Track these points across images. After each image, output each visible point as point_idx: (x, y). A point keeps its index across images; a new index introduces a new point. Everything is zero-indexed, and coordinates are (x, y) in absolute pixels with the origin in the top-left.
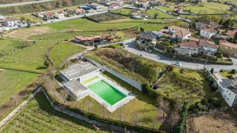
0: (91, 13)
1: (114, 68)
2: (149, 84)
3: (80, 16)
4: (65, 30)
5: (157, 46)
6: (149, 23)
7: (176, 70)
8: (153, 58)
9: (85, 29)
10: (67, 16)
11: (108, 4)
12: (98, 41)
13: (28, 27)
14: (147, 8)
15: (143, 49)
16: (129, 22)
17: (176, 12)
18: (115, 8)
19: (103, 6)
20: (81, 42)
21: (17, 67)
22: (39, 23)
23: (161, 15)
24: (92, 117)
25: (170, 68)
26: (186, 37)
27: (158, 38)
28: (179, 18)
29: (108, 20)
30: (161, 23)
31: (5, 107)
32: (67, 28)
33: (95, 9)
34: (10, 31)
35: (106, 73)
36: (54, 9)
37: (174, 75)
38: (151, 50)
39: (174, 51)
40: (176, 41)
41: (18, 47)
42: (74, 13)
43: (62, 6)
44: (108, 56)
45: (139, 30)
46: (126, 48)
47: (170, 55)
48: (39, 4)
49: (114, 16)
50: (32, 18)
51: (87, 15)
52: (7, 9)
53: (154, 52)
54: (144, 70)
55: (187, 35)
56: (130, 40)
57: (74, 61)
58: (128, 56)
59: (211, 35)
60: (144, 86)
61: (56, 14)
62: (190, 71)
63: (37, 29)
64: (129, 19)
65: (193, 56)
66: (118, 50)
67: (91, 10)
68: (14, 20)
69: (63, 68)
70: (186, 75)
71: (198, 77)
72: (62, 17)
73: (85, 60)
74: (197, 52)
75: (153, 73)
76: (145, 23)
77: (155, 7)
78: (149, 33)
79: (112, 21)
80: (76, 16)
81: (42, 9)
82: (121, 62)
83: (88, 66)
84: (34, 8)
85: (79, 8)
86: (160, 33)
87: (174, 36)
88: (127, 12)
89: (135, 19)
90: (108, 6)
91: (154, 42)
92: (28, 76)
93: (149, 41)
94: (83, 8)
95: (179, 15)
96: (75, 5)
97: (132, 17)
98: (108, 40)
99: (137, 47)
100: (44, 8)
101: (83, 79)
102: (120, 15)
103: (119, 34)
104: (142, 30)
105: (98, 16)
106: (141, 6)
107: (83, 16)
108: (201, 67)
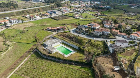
0: (54, 15)
1: (67, 41)
2: (81, 47)
3: (48, 17)
4: (41, 24)
5: (85, 31)
6: (83, 20)
7: (92, 41)
8: (84, 36)
9: (52, 24)
10: (41, 17)
11: (62, 10)
12: (58, 30)
13: (22, 23)
14: (82, 13)
15: (79, 33)
16: (73, 20)
17: (97, 14)
18: (66, 12)
19: (59, 12)
20: (51, 30)
21: (23, 42)
22: (27, 21)
23: (89, 16)
24: (59, 59)
25: (90, 40)
26: (98, 28)
27: (86, 28)
28: (98, 17)
29: (62, 19)
30: (89, 20)
31: (22, 57)
32: (42, 23)
33: (55, 13)
34: (14, 25)
35: (63, 43)
36: (33, 13)
37: (92, 43)
38: (83, 33)
39: (92, 33)
40: (94, 29)
41: (20, 33)
42: (44, 15)
43: (37, 12)
44: (64, 36)
45: (78, 24)
46: (72, 32)
47: (91, 35)
48: (25, 11)
49: (65, 17)
50: (23, 18)
51: (52, 16)
52: (10, 13)
53: (84, 34)
54: (79, 41)
55: (98, 27)
56: (73, 29)
57: (48, 38)
58: (73, 36)
59: (109, 26)
60: (79, 48)
61: (35, 16)
62: (98, 41)
63: (27, 24)
64: (73, 19)
65: (100, 35)
66: (68, 33)
67: (53, 14)
68: (15, 19)
69: (44, 41)
70: (96, 43)
71: (101, 44)
72: (38, 18)
73: (53, 38)
74: (101, 34)
75: (83, 42)
76: (81, 20)
77: (86, 12)
78: (82, 26)
79: (64, 20)
80: (45, 17)
81: (27, 13)
82: (69, 38)
83: (55, 40)
84: (23, 13)
85: (47, 12)
86: (87, 26)
87: (93, 27)
88: (72, 15)
89: (76, 18)
90: (62, 11)
91: (84, 30)
92: (28, 45)
93: (82, 29)
94: (49, 13)
95: (98, 16)
96: (44, 11)
97: (74, 17)
98: (63, 29)
99: (76, 32)
100: (28, 12)
101: (54, 46)
102: (69, 16)
103: (68, 26)
104: (79, 24)
105: (57, 17)
106: (79, 11)
107: (49, 17)
108: (102, 39)
